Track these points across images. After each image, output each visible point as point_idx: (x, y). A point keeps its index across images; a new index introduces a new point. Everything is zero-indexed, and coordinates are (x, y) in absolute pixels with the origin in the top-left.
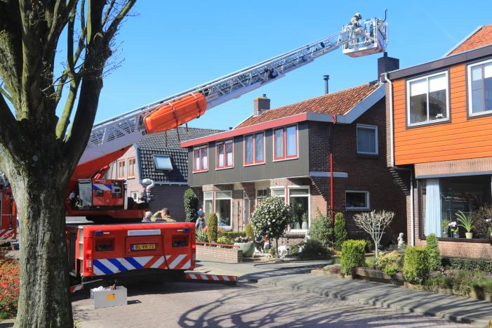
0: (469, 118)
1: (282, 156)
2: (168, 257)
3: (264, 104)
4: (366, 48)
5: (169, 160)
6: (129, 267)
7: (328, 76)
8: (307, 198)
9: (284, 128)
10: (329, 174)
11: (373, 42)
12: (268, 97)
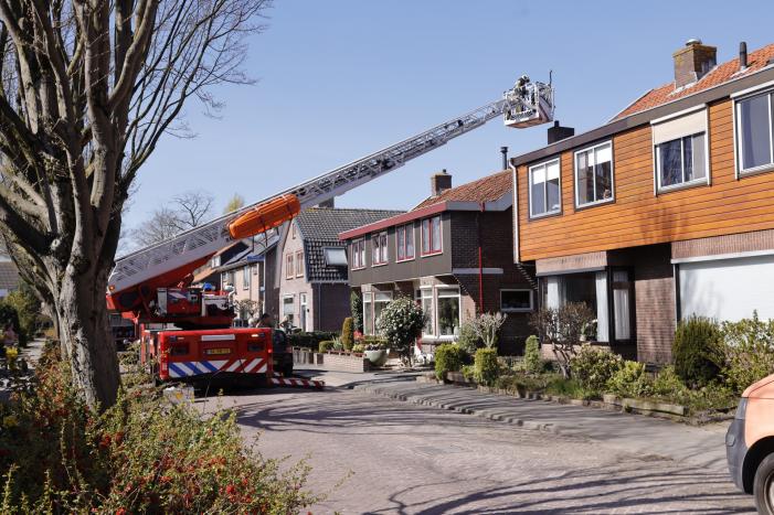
0: (577, 210)
2: (243, 361)
3: (443, 182)
4: (527, 119)
5: (343, 252)
6: (204, 370)
7: (506, 148)
8: (457, 299)
9: (430, 218)
10: (477, 271)
11: (535, 111)
12: (449, 173)
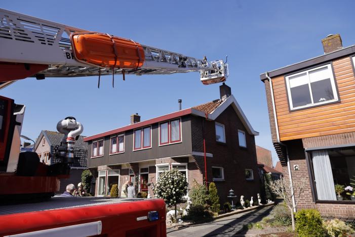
1: (167, 141)
3: (137, 119)
4: (216, 77)
7: (181, 100)
8: (185, 172)
9: (170, 121)
10: (202, 154)
12: (139, 115)
